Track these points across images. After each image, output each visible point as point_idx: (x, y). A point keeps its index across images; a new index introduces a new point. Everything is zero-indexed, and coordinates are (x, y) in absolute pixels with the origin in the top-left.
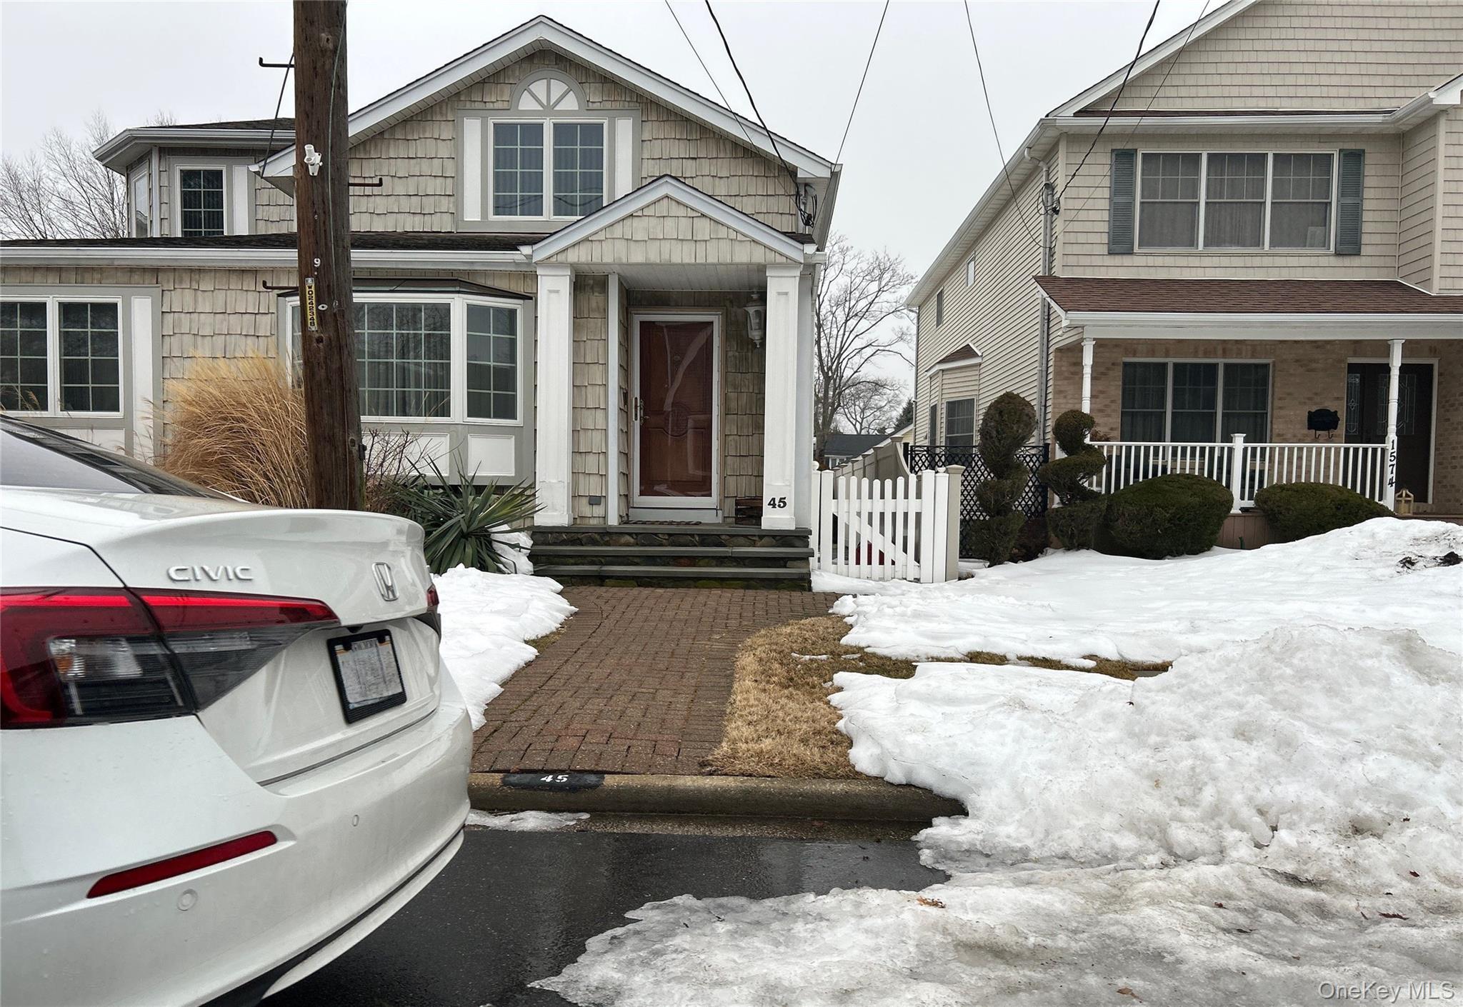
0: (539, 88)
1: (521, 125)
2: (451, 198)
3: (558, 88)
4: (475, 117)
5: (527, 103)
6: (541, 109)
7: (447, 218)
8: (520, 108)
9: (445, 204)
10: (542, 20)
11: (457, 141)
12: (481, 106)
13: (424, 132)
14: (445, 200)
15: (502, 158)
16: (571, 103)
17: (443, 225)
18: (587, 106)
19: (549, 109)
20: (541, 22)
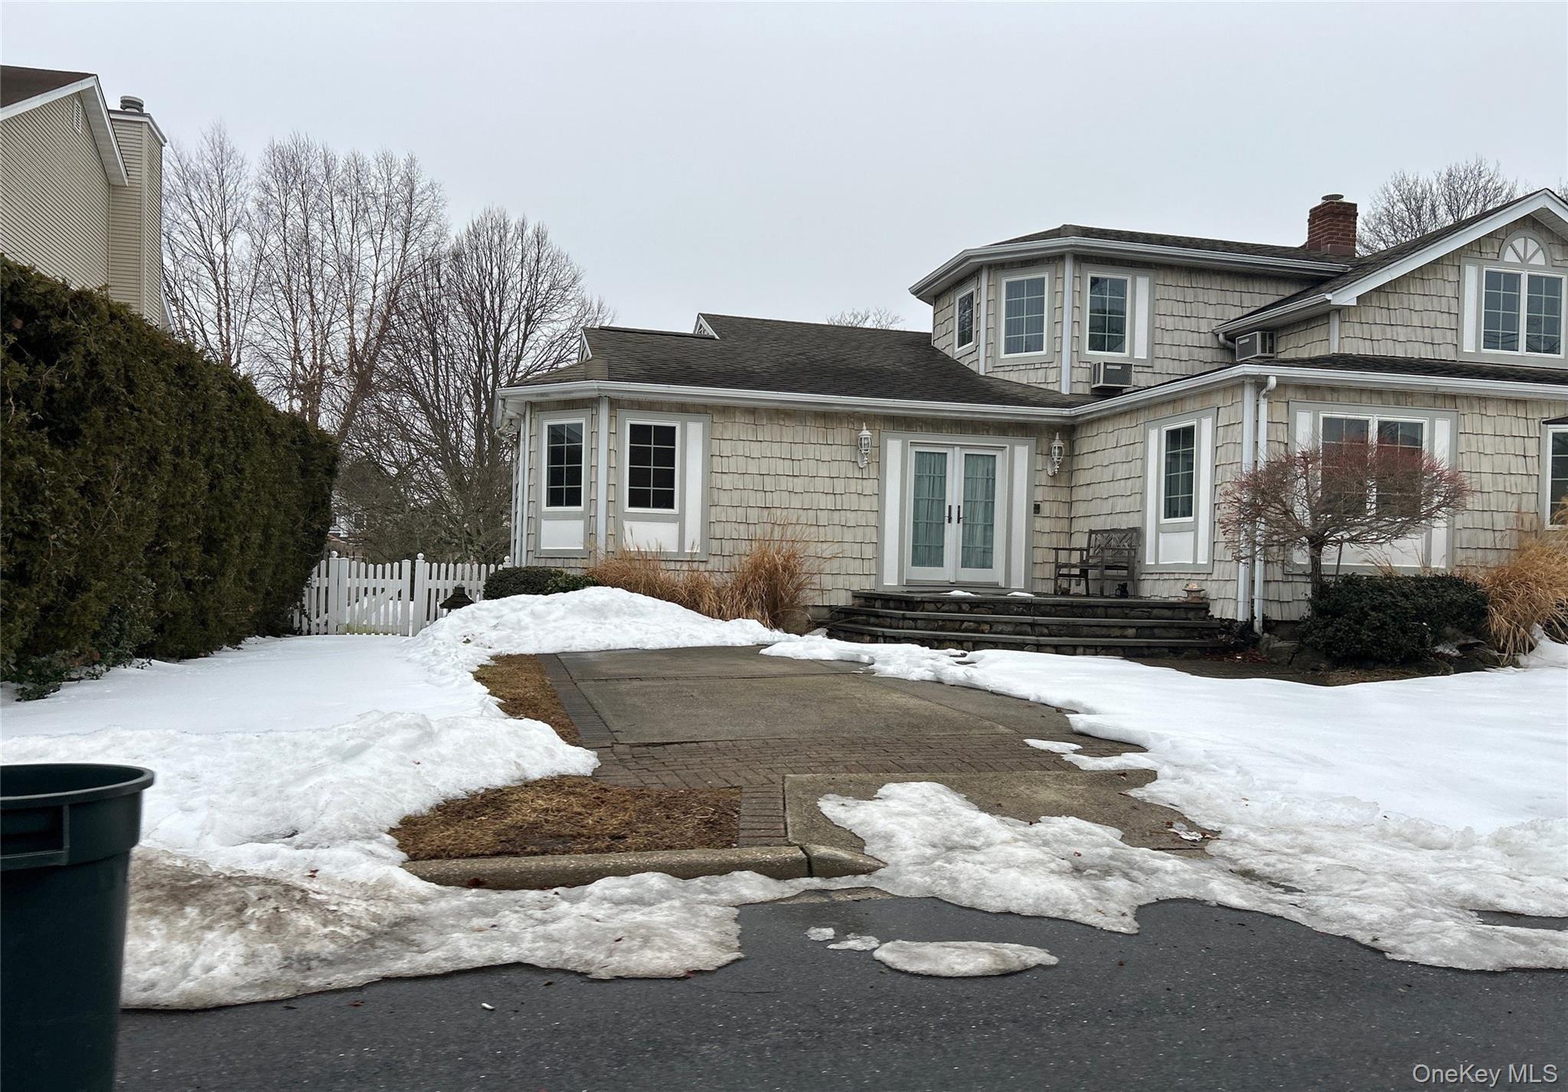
0: (1519, 244)
1: (1505, 274)
2: (1455, 331)
3: (1532, 246)
4: (1474, 264)
5: (1510, 256)
6: (1519, 261)
7: (1451, 348)
8: (1506, 260)
9: (1450, 336)
10: (1548, 193)
11: (1459, 284)
12: (1477, 255)
13: (1436, 274)
14: (1449, 333)
15: (1491, 301)
16: (1539, 260)
17: (1446, 354)
18: (1551, 264)
19: (1524, 261)
20: (1546, 194)
